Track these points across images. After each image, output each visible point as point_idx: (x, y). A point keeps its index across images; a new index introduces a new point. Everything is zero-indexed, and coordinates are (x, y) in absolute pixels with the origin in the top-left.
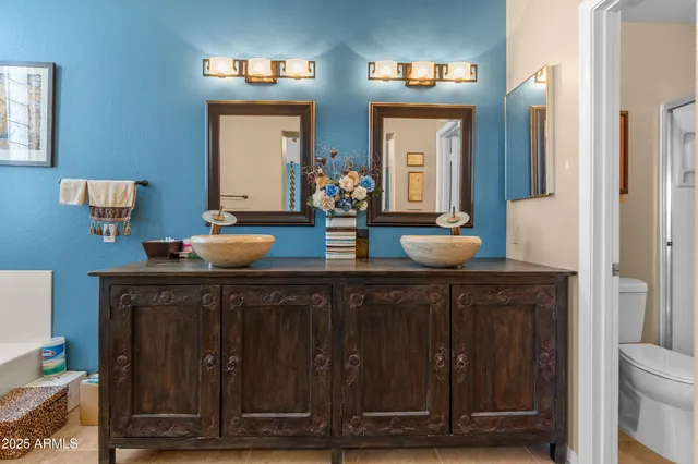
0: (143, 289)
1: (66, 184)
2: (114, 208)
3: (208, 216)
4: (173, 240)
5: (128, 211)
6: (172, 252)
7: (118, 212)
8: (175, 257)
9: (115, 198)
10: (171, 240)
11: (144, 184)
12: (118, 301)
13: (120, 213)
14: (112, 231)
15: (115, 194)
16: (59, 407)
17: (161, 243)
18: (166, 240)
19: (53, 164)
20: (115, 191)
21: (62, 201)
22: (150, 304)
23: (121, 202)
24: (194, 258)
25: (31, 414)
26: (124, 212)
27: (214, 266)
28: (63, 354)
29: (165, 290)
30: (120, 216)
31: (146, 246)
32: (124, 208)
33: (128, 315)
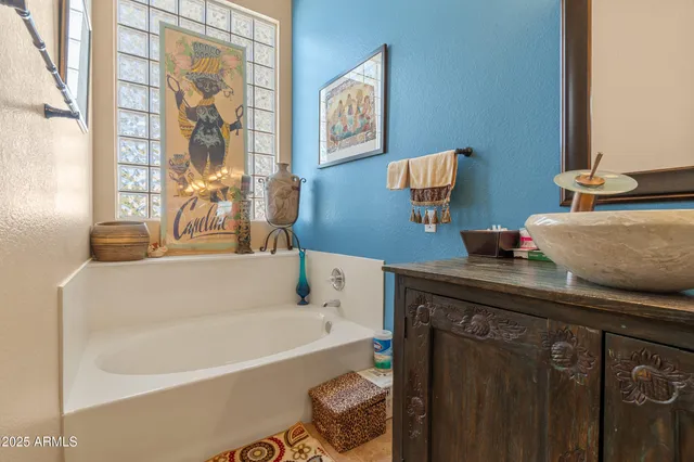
0: (446, 303)
1: (392, 167)
2: (433, 189)
3: (568, 180)
4: (505, 230)
5: (447, 190)
6: (503, 248)
7: (436, 193)
8: (507, 256)
9: (434, 175)
10: (500, 229)
11: (467, 153)
12: (415, 314)
13: (439, 193)
14: (431, 219)
15: (434, 170)
16: (376, 412)
17: (486, 233)
18: (494, 230)
19: (385, 149)
20: (434, 167)
21: (388, 186)
22: (454, 330)
23: (440, 181)
24: (538, 259)
25: (351, 411)
26: (443, 192)
27: (579, 280)
28: (390, 350)
29: (478, 312)
30: (439, 199)
31: (467, 237)
32: (443, 188)
33: (424, 338)
